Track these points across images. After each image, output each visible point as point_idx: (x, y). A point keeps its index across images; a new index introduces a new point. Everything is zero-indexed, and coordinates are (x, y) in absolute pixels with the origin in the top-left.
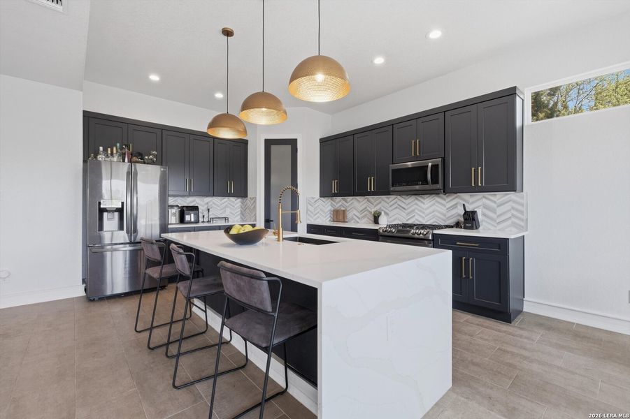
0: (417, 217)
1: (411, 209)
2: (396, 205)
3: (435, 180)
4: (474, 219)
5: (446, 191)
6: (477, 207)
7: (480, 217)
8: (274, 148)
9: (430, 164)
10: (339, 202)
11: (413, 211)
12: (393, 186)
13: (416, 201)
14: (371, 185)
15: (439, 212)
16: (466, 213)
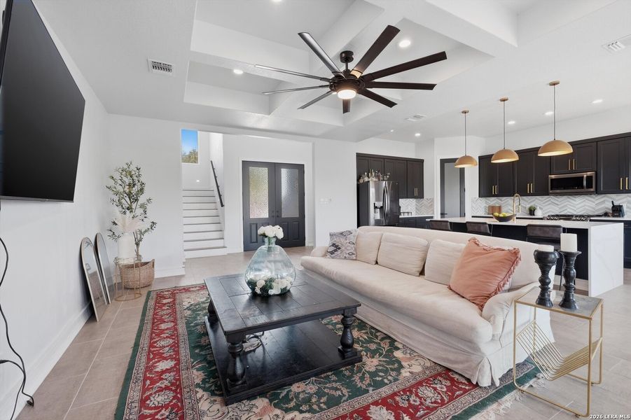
0: (568, 210)
1: (562, 205)
2: (550, 202)
3: (589, 185)
4: (621, 211)
5: (597, 192)
6: (623, 203)
7: (625, 209)
8: (446, 165)
9: (585, 176)
10: (494, 201)
11: (566, 206)
12: (551, 189)
13: (569, 200)
14: (530, 187)
15: (589, 206)
16: (614, 206)
